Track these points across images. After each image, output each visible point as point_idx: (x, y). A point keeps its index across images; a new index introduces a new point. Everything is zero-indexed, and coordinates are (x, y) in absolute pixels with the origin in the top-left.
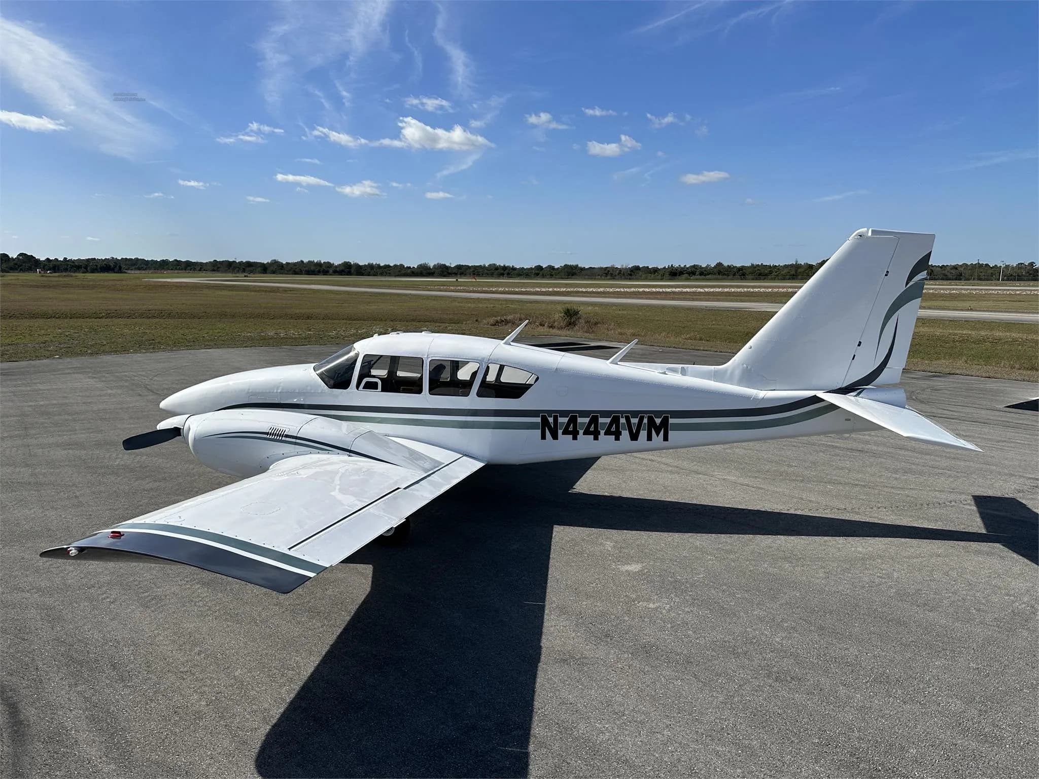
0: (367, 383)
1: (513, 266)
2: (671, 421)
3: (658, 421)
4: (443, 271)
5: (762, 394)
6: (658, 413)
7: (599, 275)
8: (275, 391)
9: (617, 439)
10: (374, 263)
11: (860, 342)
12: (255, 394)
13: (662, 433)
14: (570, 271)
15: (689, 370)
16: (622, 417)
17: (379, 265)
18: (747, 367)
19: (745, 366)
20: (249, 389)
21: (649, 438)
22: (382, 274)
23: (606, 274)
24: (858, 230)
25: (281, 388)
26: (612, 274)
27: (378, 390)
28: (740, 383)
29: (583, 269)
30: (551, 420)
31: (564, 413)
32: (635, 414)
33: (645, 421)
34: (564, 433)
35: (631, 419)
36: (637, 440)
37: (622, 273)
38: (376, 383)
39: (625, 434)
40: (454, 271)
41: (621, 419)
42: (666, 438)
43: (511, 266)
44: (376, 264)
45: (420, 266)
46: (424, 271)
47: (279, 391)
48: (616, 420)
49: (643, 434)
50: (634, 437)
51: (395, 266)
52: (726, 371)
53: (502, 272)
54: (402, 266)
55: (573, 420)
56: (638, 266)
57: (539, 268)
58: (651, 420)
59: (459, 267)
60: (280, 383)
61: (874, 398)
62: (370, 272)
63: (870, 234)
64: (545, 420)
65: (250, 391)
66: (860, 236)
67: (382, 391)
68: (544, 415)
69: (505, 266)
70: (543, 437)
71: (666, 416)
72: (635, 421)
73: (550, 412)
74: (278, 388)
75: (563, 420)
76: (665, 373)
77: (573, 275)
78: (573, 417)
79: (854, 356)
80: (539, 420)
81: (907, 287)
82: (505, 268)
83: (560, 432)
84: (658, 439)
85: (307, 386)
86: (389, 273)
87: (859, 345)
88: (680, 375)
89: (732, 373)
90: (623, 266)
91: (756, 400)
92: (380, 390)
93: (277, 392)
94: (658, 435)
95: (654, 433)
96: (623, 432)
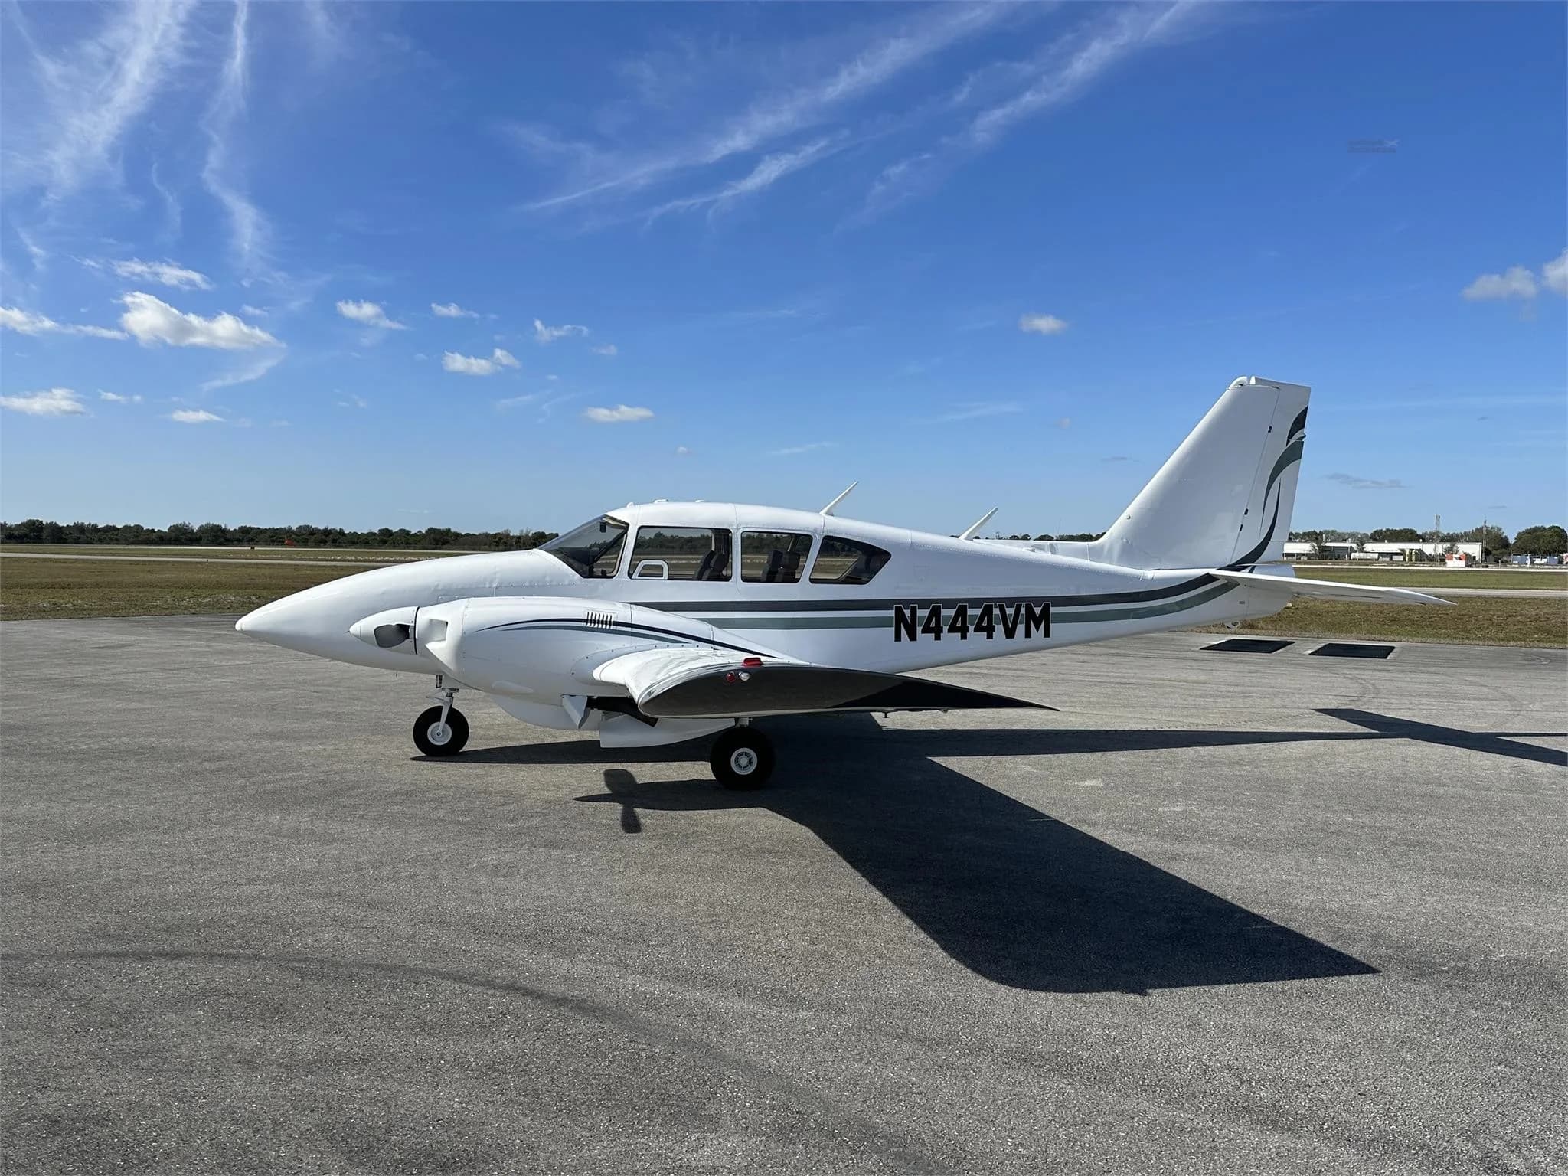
0: (645, 567)
1: (341, 529)
2: (1053, 610)
3: (1038, 611)
4: (216, 535)
5: (1150, 574)
6: (1038, 601)
7: (485, 544)
8: (488, 586)
9: (990, 636)
10: (86, 523)
11: (1247, 510)
13: (1042, 625)
14: (438, 537)
15: (1059, 546)
16: (996, 607)
17: (95, 526)
18: (1127, 542)
19: (1125, 540)
20: (438, 585)
21: (1028, 634)
22: (101, 542)
23: (497, 542)
24: (1239, 377)
25: (497, 580)
26: (505, 543)
27: (663, 578)
28: (1120, 563)
29: (458, 535)
30: (908, 613)
31: (923, 603)
32: (1011, 601)
33: (1023, 611)
34: (924, 631)
35: (1007, 609)
36: (1013, 637)
37: (522, 541)
38: (660, 568)
39: (999, 629)
40: (237, 537)
41: (994, 609)
42: (1047, 634)
43: (338, 530)
44: (90, 524)
45: (175, 529)
46: (180, 536)
47: (494, 585)
48: (987, 611)
49: (1021, 629)
50: (1010, 633)
51: (126, 527)
52: (1102, 547)
53: (324, 537)
54: (138, 528)
55: (935, 613)
56: (543, 533)
57: (386, 532)
58: (1029, 609)
59: (245, 530)
60: (495, 573)
62: (79, 538)
63: (1253, 381)
64: (899, 613)
65: (440, 588)
66: (1241, 385)
67: (668, 579)
68: (898, 606)
69: (326, 529)
70: (898, 638)
71: (1047, 602)
72: (1010, 611)
73: (906, 603)
74: (491, 582)
75: (922, 613)
76: (1033, 551)
78: (935, 607)
79: (1242, 526)
80: (892, 613)
81: (1289, 445)
82: (327, 532)
83: (919, 629)
84: (1037, 635)
86: (117, 539)
87: (1246, 514)
88: (1050, 553)
89: (1110, 549)
91: (1145, 580)
93: (490, 588)
94: (1037, 629)
95: (1033, 627)
96: (996, 626)
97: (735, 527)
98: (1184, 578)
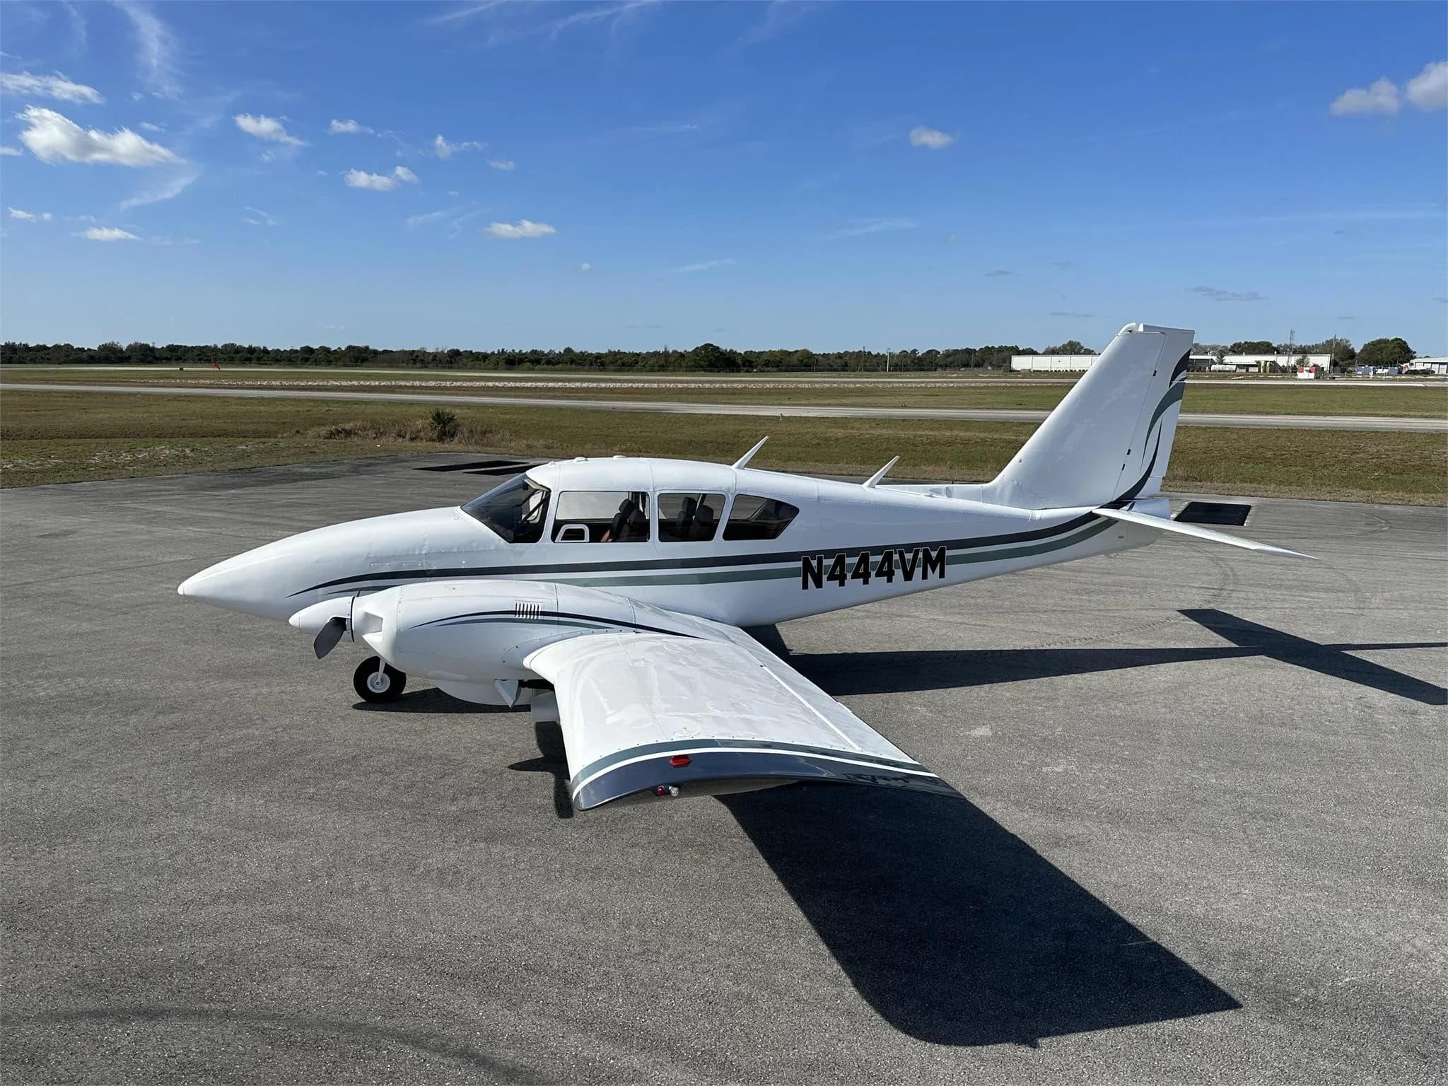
0: (568, 531)
1: (264, 347)
2: (948, 553)
3: (934, 554)
4: (144, 354)
5: (1039, 514)
6: (934, 545)
7: (403, 362)
8: (417, 553)
9: (890, 580)
10: (17, 343)
11: (1129, 450)
12: (379, 559)
13: (938, 567)
14: (357, 355)
15: (954, 489)
16: (896, 553)
17: (26, 346)
18: (1018, 484)
19: (1015, 482)
20: (369, 554)
21: (925, 576)
22: (34, 361)
23: (414, 360)
24: (1129, 323)
25: (426, 546)
26: (422, 360)
27: (585, 541)
28: (1010, 504)
29: (375, 352)
30: (814, 563)
31: (829, 553)
32: (909, 547)
33: (921, 555)
34: (829, 579)
35: (905, 554)
36: (911, 579)
37: (438, 359)
38: (582, 531)
39: (899, 573)
40: (165, 355)
41: (894, 555)
42: (942, 575)
43: (262, 348)
44: (21, 344)
45: (104, 348)
46: (110, 355)
47: (424, 552)
48: (888, 557)
49: (918, 571)
50: (908, 576)
51: (57, 347)
52: (994, 489)
53: (249, 356)
54: (68, 346)
55: (840, 561)
56: (458, 350)
57: (308, 350)
58: (926, 553)
59: (172, 349)
60: (425, 540)
61: (1144, 511)
62: (11, 358)
63: (1141, 329)
64: (807, 564)
65: (371, 556)
66: (1130, 331)
67: (591, 541)
68: (805, 557)
69: (250, 347)
70: (805, 586)
71: (942, 546)
72: (909, 556)
73: (813, 554)
74: (421, 549)
75: (829, 562)
76: (931, 496)
77: (362, 361)
78: (839, 556)
79: (1124, 465)
80: (799, 564)
81: (1171, 386)
82: (251, 350)
83: (825, 577)
84: (933, 576)
85: (472, 542)
86: (48, 359)
87: (1128, 454)
88: (946, 497)
89: (1003, 489)
90: (438, 349)
91: (1033, 521)
92: (588, 541)
93: (420, 554)
94: (933, 571)
95: (929, 568)
96: (896, 571)
97: (651, 490)
98: (1070, 516)
